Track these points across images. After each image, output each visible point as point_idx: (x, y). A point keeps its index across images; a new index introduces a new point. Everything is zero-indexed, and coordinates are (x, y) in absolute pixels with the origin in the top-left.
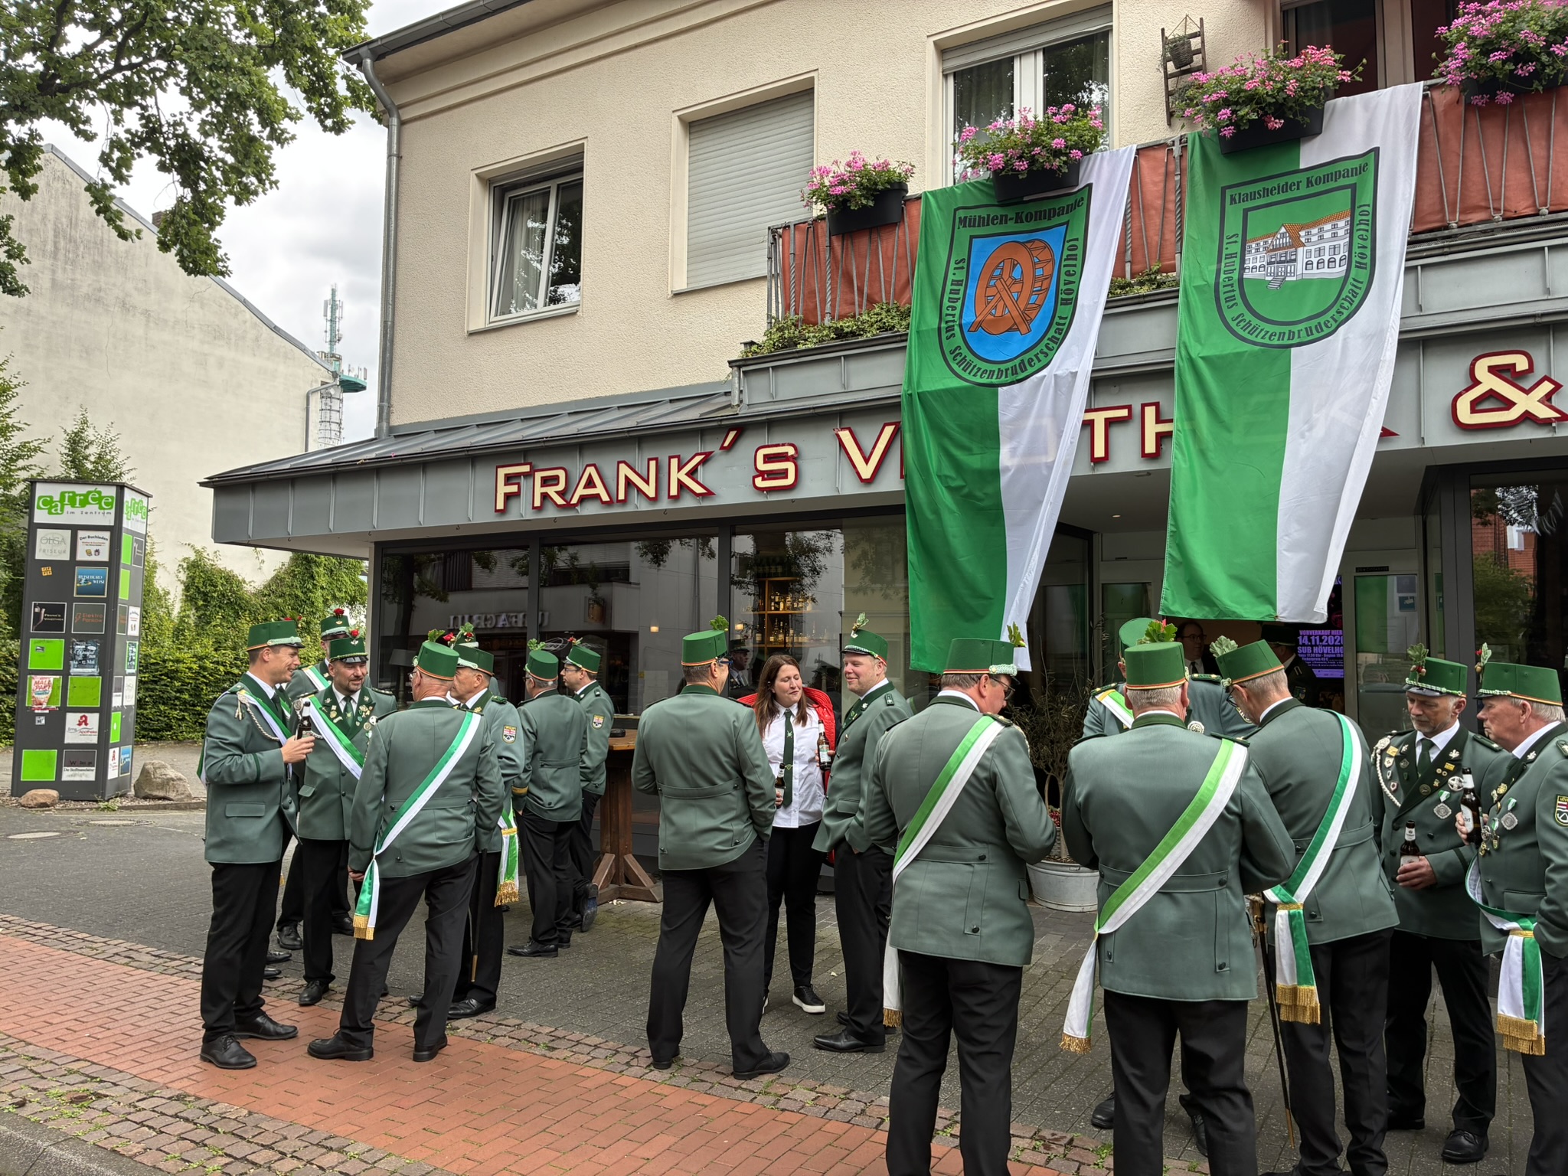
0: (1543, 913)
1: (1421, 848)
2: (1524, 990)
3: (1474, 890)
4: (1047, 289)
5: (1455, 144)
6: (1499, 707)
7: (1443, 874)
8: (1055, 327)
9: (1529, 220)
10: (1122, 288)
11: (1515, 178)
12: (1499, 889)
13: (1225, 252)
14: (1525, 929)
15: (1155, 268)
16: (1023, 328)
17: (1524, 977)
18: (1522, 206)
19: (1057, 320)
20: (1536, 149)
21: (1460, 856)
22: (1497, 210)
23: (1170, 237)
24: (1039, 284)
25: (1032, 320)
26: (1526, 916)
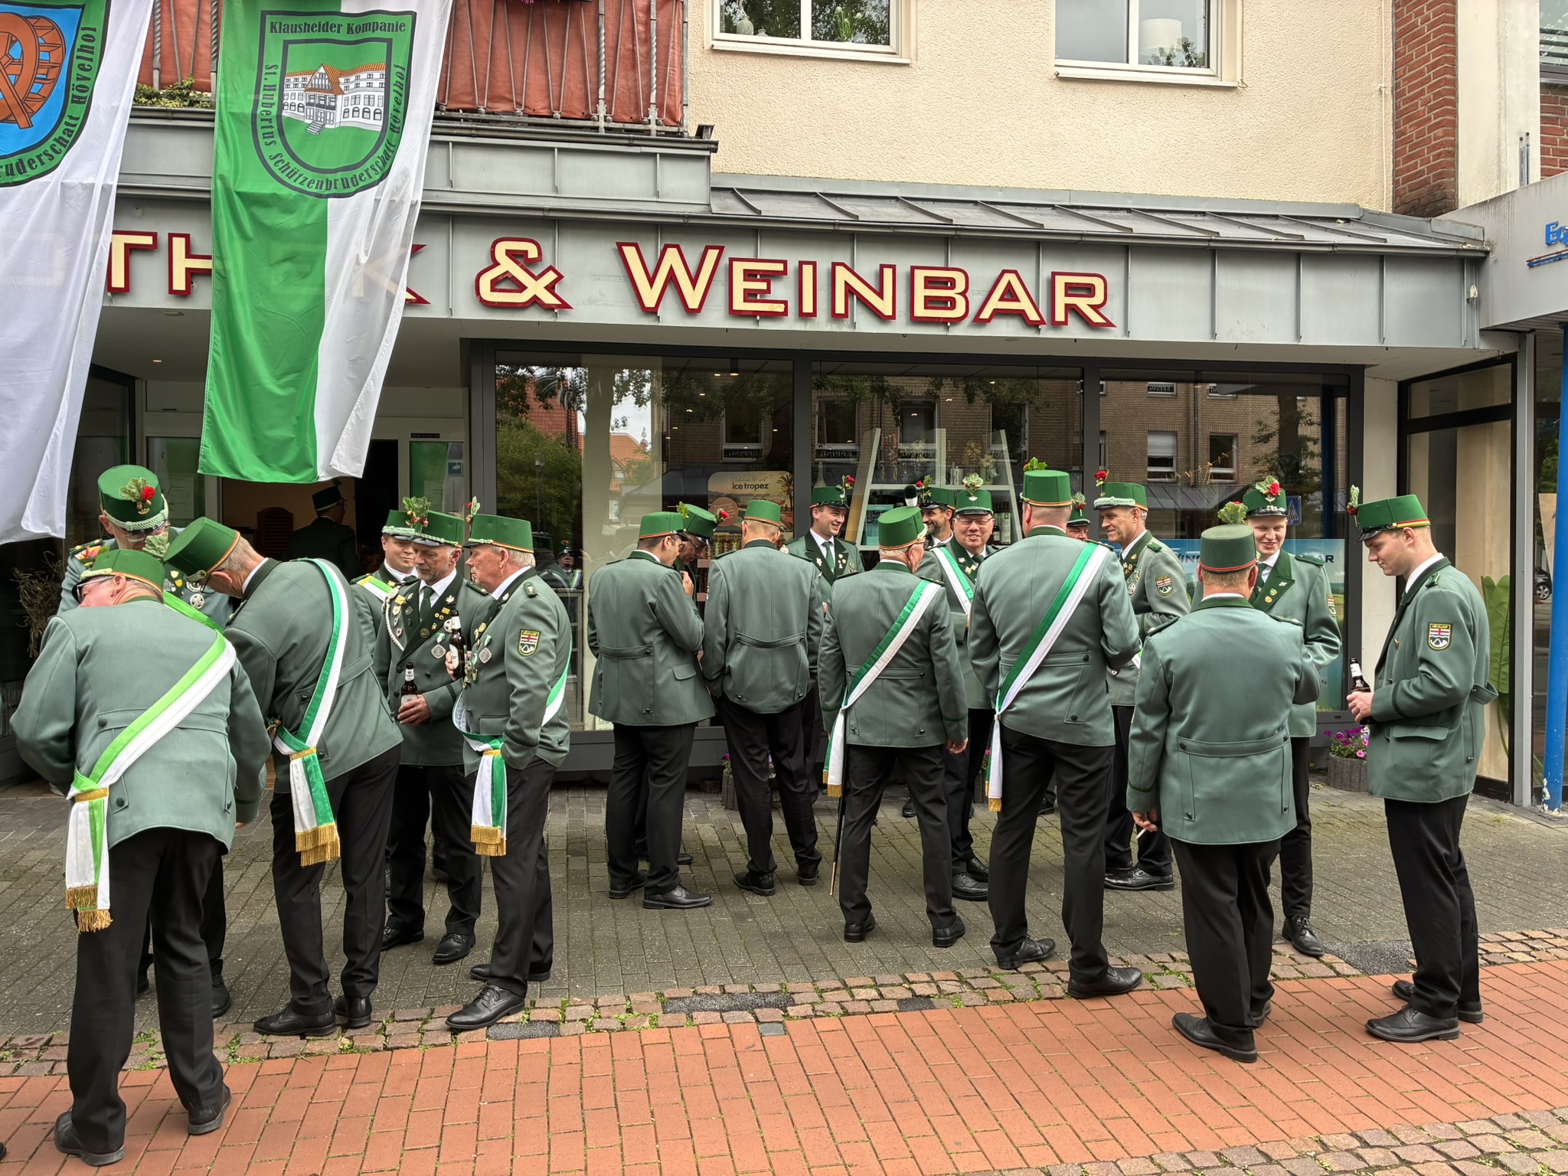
0: (508, 734)
1: (419, 688)
2: (492, 801)
3: (459, 721)
4: (55, 80)
5: (485, 31)
6: (483, 553)
7: (436, 708)
8: (63, 126)
9: (545, 121)
10: (149, 97)
11: (535, 78)
12: (477, 716)
13: (263, 83)
14: (494, 748)
15: (187, 83)
16: (22, 120)
17: (493, 790)
18: (540, 107)
19: (66, 119)
20: (552, 56)
21: (451, 690)
22: (519, 104)
23: (204, 51)
24: (44, 71)
25: (34, 113)
26: (496, 737)
